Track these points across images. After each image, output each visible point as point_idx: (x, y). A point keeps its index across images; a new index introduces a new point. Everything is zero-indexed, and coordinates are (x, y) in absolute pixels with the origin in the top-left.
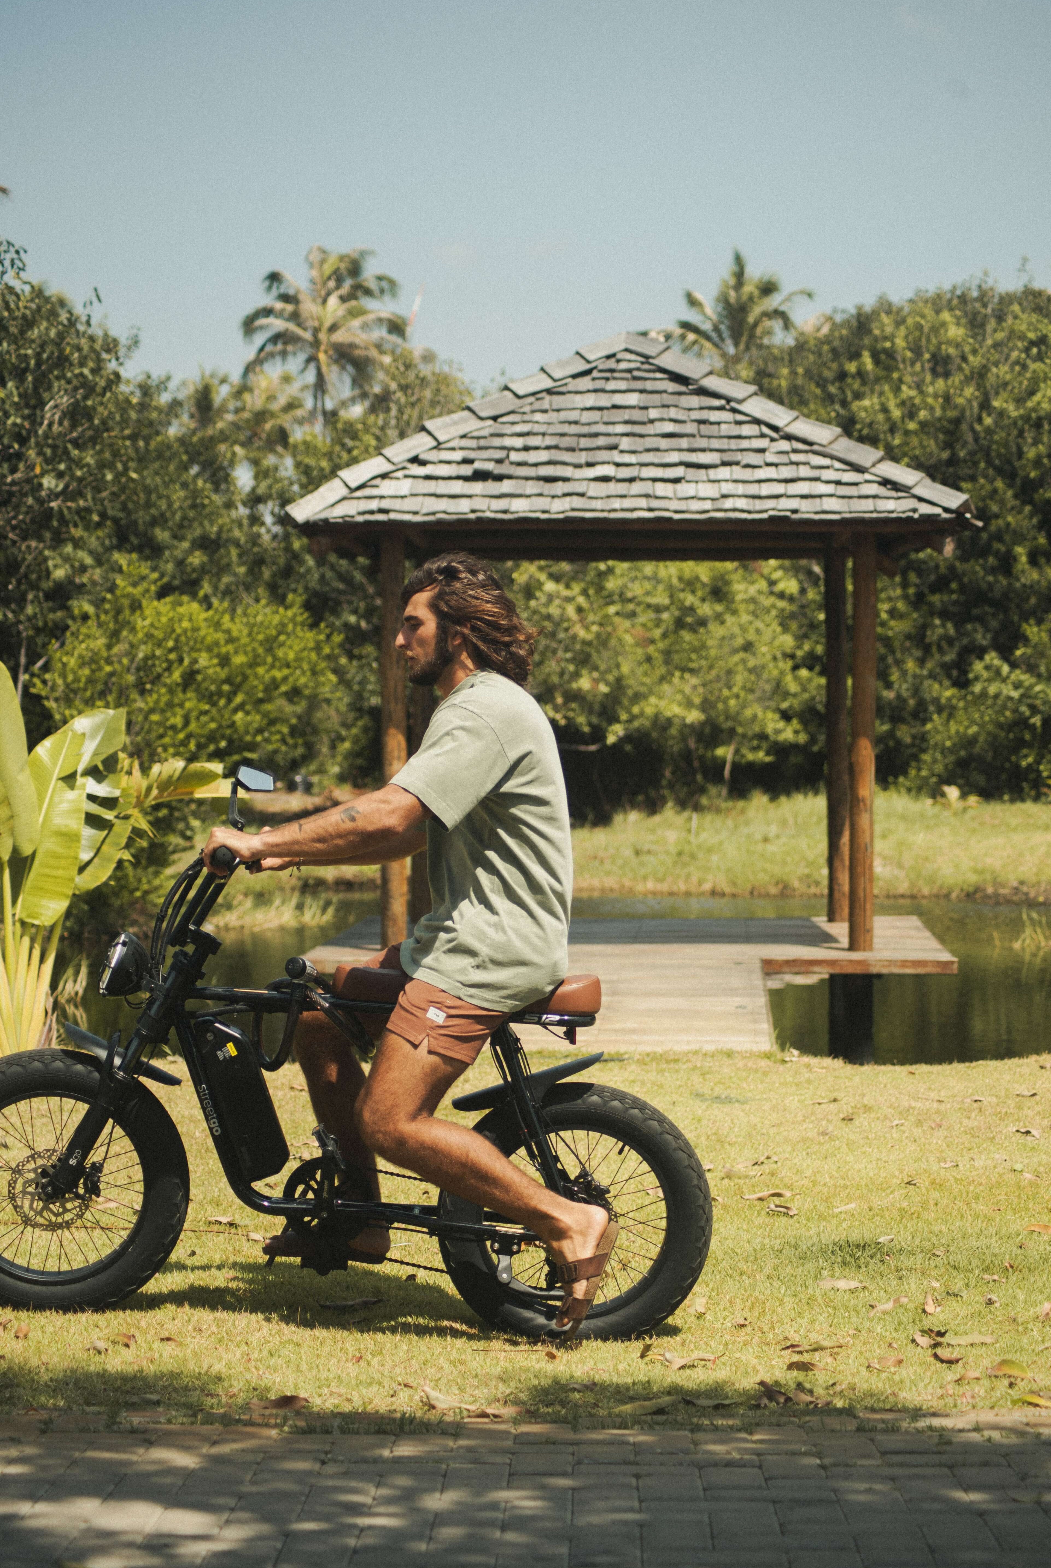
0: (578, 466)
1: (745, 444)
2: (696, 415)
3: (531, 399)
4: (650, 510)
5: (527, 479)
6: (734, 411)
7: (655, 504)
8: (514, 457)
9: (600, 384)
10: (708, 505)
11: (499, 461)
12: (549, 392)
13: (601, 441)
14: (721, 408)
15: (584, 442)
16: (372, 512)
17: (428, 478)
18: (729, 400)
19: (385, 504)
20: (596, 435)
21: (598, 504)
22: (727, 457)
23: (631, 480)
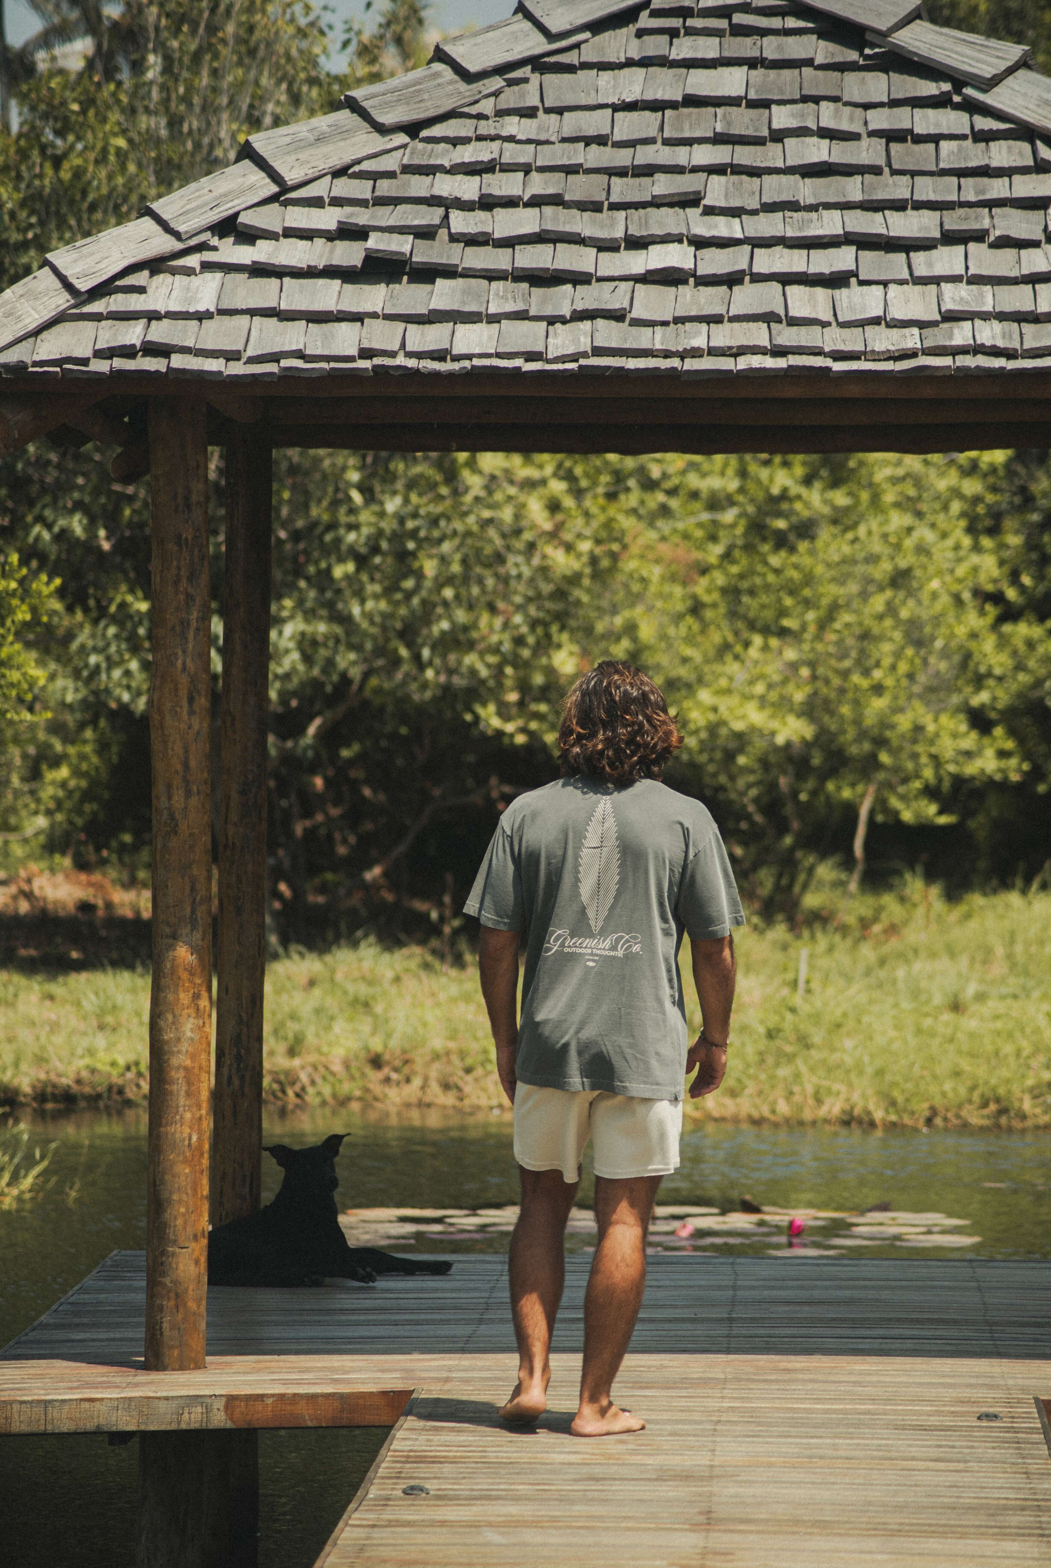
0: (606, 246)
1: (998, 188)
2: (880, 119)
3: (497, 82)
4: (779, 352)
5: (491, 276)
6: (972, 107)
7: (787, 336)
8: (460, 222)
9: (655, 46)
10: (911, 339)
11: (425, 233)
12: (537, 63)
13: (662, 185)
14: (939, 102)
15: (622, 190)
16: (128, 352)
17: (259, 270)
18: (959, 80)
19: (160, 332)
20: (648, 171)
21: (658, 339)
22: (955, 221)
23: (732, 280)
